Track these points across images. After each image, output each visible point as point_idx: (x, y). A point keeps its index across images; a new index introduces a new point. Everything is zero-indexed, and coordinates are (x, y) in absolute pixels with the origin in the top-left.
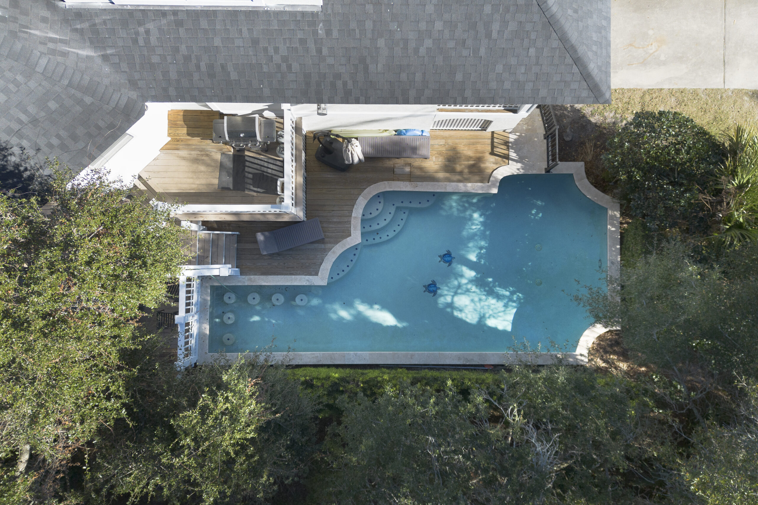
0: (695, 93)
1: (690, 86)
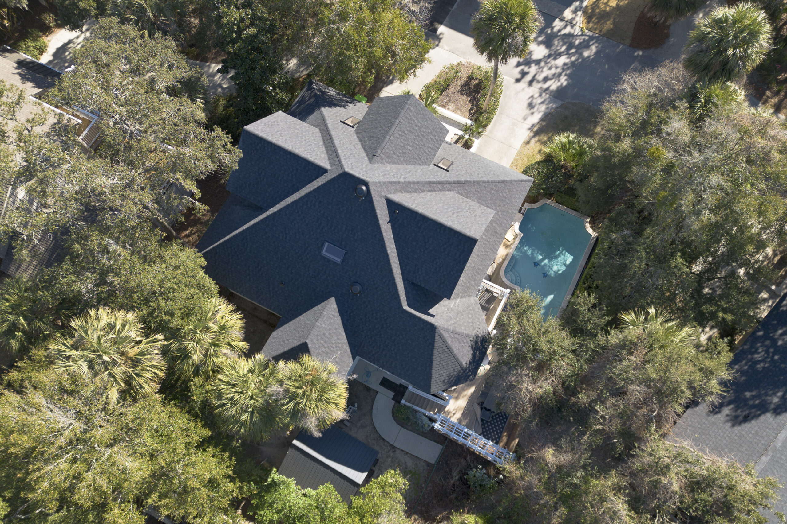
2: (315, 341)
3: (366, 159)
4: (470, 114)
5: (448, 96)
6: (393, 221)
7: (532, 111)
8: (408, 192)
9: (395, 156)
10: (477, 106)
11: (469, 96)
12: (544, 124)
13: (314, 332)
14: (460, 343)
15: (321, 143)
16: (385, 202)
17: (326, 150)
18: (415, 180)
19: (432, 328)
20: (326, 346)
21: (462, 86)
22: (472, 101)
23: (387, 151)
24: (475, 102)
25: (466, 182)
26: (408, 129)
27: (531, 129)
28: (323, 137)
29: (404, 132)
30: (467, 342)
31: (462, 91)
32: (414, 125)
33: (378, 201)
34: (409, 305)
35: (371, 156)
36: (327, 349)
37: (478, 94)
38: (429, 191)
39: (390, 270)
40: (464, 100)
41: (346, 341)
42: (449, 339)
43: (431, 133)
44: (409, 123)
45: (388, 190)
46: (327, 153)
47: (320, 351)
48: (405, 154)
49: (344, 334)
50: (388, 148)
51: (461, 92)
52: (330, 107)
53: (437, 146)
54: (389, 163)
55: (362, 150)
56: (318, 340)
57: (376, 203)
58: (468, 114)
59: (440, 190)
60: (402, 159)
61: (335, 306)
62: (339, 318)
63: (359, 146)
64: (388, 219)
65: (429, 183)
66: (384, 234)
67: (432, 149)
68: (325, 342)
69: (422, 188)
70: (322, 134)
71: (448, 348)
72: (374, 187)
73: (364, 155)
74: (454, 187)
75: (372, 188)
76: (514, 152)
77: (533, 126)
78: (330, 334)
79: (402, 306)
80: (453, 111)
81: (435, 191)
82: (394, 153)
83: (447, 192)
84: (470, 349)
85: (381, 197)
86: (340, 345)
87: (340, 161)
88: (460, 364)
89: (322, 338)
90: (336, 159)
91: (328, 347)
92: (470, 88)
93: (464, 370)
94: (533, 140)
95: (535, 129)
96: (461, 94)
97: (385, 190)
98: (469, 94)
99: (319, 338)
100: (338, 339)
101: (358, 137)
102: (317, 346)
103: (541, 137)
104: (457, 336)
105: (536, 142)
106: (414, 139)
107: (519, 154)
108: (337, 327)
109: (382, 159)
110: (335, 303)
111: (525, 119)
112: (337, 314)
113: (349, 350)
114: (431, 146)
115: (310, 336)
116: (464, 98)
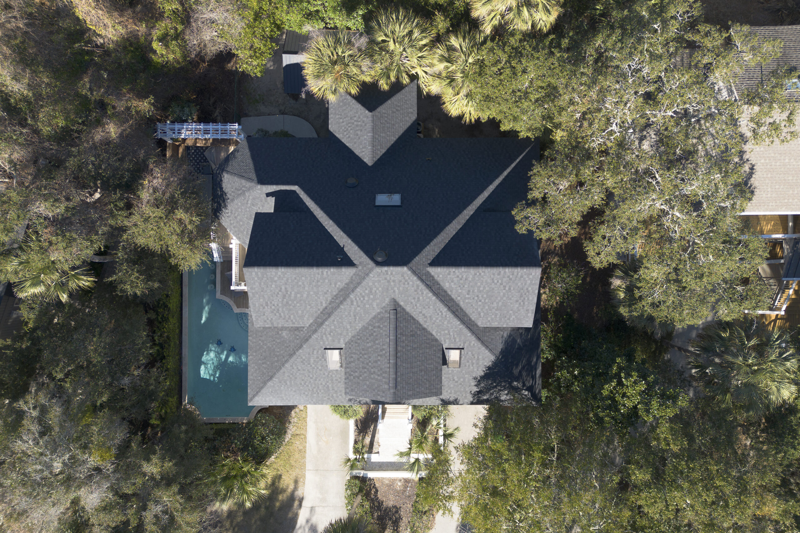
0: (304, 457)
1: (307, 455)
2: (365, 119)
3: (402, 303)
4: (374, 487)
5: (409, 496)
6: (340, 250)
7: (309, 524)
8: (342, 290)
9: (377, 324)
10: (372, 500)
11: (386, 510)
12: (290, 515)
13: (369, 126)
14: (236, 189)
15: (462, 304)
16: (355, 262)
17: (449, 296)
18: (342, 307)
19: (262, 181)
20: (355, 123)
21: (400, 518)
22: (381, 503)
23: (386, 324)
24: (376, 504)
25: (301, 347)
26: (379, 363)
27: (301, 500)
28: (466, 315)
29: (381, 356)
30: (231, 195)
31: (397, 512)
32: (376, 371)
33: (360, 257)
34: (294, 192)
35: (399, 309)
36: (353, 121)
37: (378, 516)
38: (326, 308)
39: (323, 208)
40: (389, 501)
41: (343, 141)
42: (244, 184)
43: (358, 378)
44: (381, 369)
45: (358, 275)
46: (445, 292)
47: (357, 115)
48: (370, 336)
49: (347, 145)
50: (385, 326)
51: (397, 510)
52: (489, 368)
53: (348, 370)
54: (379, 314)
55: (414, 314)
56: (363, 122)
57: (362, 254)
58: (377, 485)
59: (318, 318)
60: (370, 328)
61: (365, 160)
62: (357, 154)
63: (421, 320)
64: (345, 249)
65: (330, 315)
66: (342, 233)
67: (350, 362)
68: (357, 126)
69: (333, 305)
70: (470, 320)
71: (242, 177)
72: (370, 266)
73: (408, 309)
74: (308, 332)
75: (371, 264)
76: (309, 466)
77: (300, 506)
78: (357, 135)
79: (299, 186)
80: (393, 481)
81: (321, 313)
82: (379, 327)
83: (311, 321)
84: (226, 191)
85: (360, 263)
86: (345, 133)
87: (422, 280)
88: (228, 172)
89: (361, 126)
90: (429, 283)
91: (353, 123)
92: (390, 519)
93: (223, 170)
94: (291, 487)
95: (296, 503)
96: (395, 507)
97: (360, 273)
98: (387, 510)
99: (363, 124)
100: (349, 137)
101: (432, 335)
102: (361, 117)
103: (285, 495)
104: (240, 192)
105: (288, 487)
106: (370, 357)
107: (303, 467)
108: (355, 146)
109: (386, 311)
110: (367, 162)
111: (312, 509)
112: (360, 155)
113: (337, 135)
114: (353, 364)
115: (371, 119)
116: (391, 504)
